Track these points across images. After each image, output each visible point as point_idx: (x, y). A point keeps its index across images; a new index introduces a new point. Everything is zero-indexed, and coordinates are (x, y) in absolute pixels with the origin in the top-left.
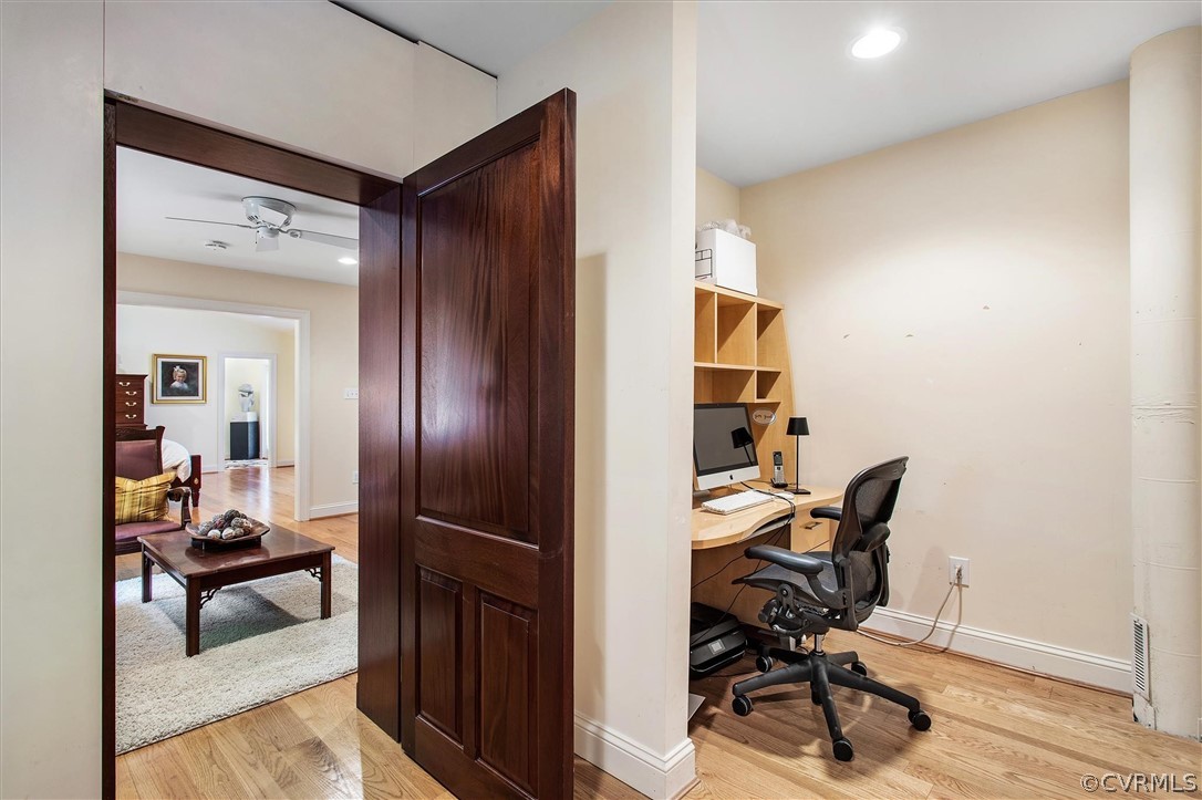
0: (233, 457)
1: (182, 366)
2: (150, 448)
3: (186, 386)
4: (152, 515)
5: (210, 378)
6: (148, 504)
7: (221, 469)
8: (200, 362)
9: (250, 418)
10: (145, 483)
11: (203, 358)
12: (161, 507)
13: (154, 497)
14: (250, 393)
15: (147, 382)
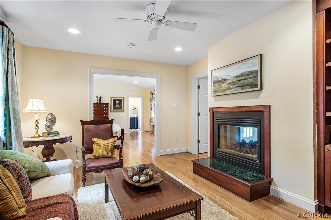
0: (131, 128)
1: (118, 100)
2: (109, 127)
3: (119, 106)
4: (109, 155)
5: (125, 104)
6: (108, 150)
7: (128, 132)
8: (123, 99)
9: (135, 116)
10: (107, 141)
11: (123, 98)
12: (112, 152)
13: (110, 148)
14: (135, 109)
15: (109, 105)
